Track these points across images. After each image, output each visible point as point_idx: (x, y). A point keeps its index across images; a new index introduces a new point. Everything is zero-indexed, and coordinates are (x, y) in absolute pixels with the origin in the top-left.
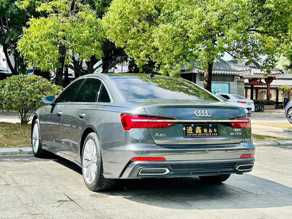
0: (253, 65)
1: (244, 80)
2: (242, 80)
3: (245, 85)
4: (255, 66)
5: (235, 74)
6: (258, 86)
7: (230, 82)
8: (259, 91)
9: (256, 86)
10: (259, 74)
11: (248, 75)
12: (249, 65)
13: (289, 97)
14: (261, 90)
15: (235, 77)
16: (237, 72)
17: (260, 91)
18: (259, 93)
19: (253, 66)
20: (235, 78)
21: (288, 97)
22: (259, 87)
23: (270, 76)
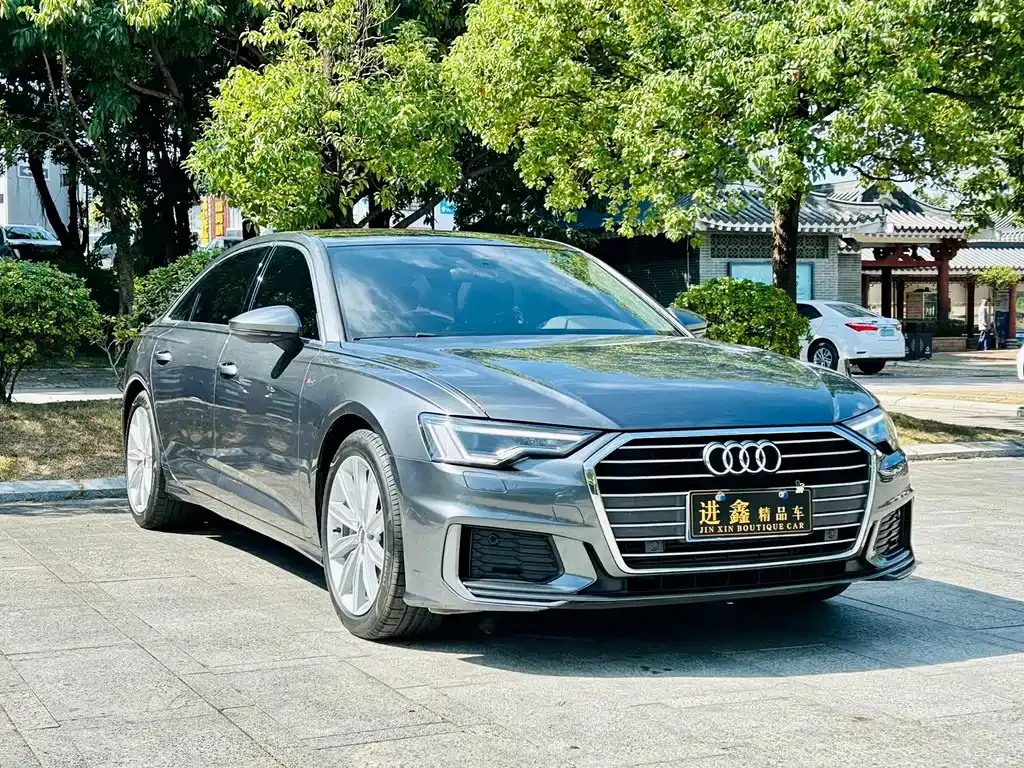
0: (890, 201)
1: (859, 252)
2: (852, 252)
3: (864, 268)
4: (896, 202)
5: (832, 231)
6: (905, 272)
7: (813, 260)
8: (906, 291)
9: (899, 272)
10: (912, 231)
11: (874, 235)
12: (875, 202)
13: (1010, 308)
14: (915, 286)
15: (831, 242)
16: (837, 224)
17: (910, 288)
18: (908, 297)
19: (889, 204)
20: (831, 247)
21: (1007, 307)
22: (907, 276)
23: (948, 237)
